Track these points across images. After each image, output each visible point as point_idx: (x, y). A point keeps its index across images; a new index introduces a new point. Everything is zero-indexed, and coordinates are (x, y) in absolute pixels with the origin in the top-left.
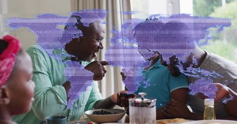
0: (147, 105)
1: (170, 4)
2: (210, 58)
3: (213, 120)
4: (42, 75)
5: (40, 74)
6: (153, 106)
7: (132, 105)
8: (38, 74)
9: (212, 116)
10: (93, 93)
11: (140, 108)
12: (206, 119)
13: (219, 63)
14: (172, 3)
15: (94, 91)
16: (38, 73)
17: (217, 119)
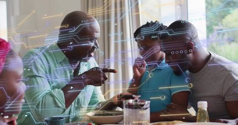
0: (140, 107)
1: (178, 7)
2: (214, 60)
3: (206, 122)
4: (40, 78)
5: (37, 78)
6: (147, 108)
7: (126, 107)
8: (35, 78)
9: (205, 119)
10: (95, 94)
11: (134, 110)
12: (199, 121)
13: (223, 64)
14: (180, 5)
15: (96, 93)
16: (35, 76)
17: (210, 122)
